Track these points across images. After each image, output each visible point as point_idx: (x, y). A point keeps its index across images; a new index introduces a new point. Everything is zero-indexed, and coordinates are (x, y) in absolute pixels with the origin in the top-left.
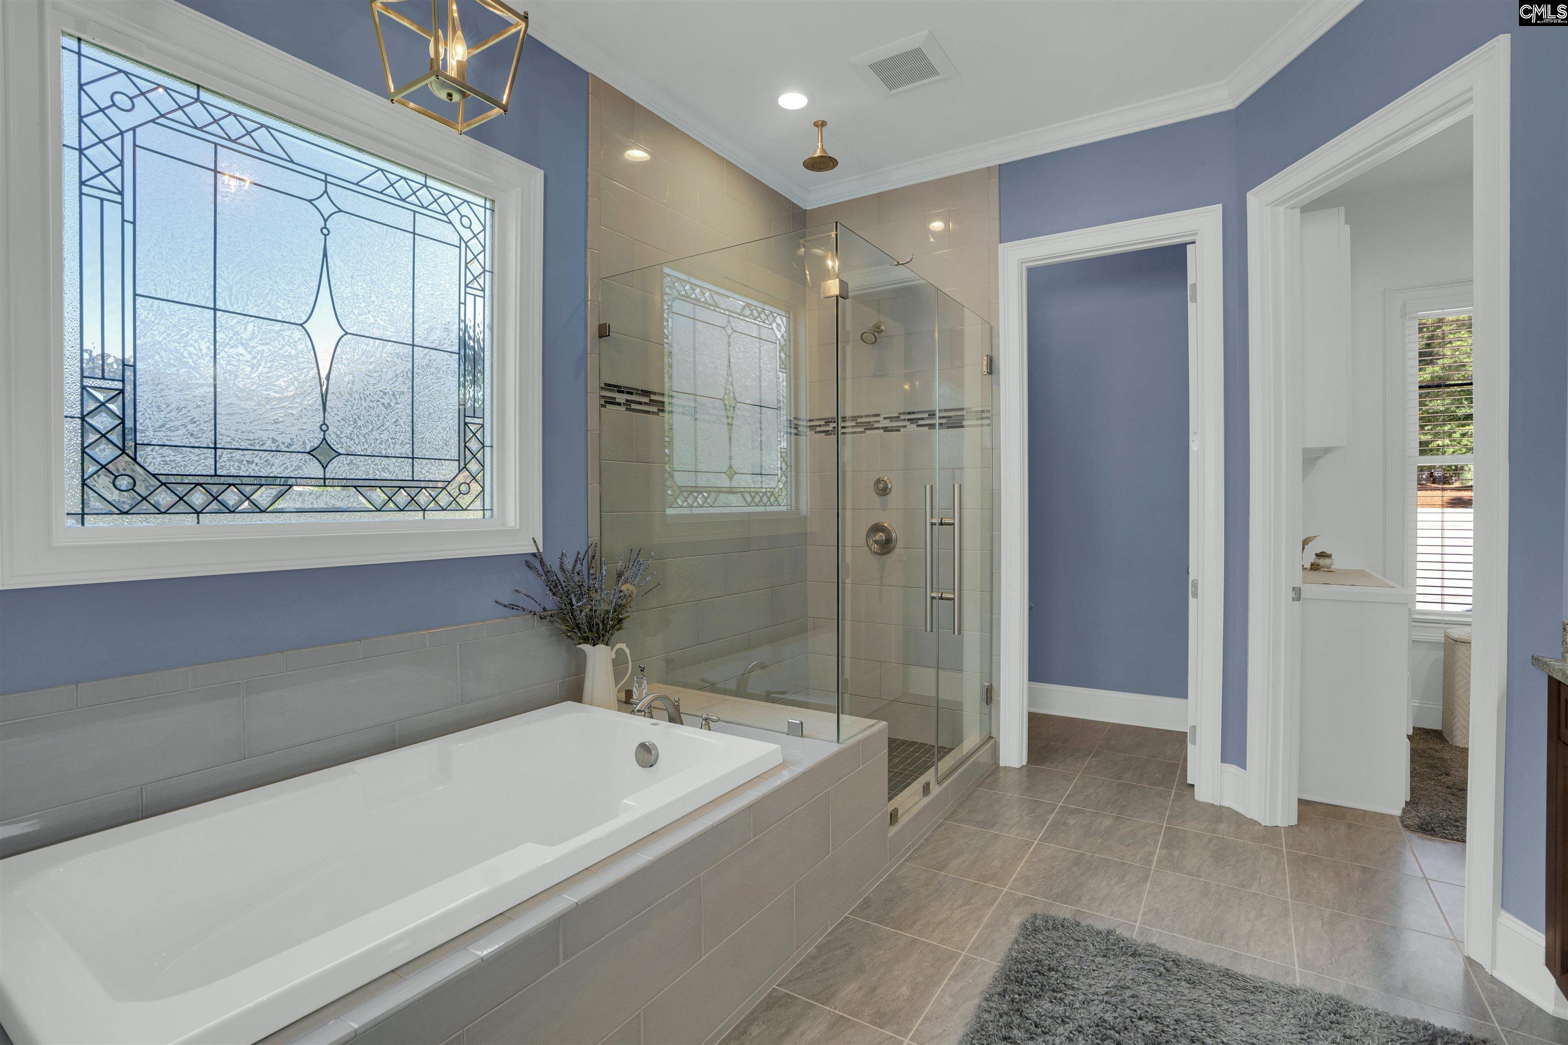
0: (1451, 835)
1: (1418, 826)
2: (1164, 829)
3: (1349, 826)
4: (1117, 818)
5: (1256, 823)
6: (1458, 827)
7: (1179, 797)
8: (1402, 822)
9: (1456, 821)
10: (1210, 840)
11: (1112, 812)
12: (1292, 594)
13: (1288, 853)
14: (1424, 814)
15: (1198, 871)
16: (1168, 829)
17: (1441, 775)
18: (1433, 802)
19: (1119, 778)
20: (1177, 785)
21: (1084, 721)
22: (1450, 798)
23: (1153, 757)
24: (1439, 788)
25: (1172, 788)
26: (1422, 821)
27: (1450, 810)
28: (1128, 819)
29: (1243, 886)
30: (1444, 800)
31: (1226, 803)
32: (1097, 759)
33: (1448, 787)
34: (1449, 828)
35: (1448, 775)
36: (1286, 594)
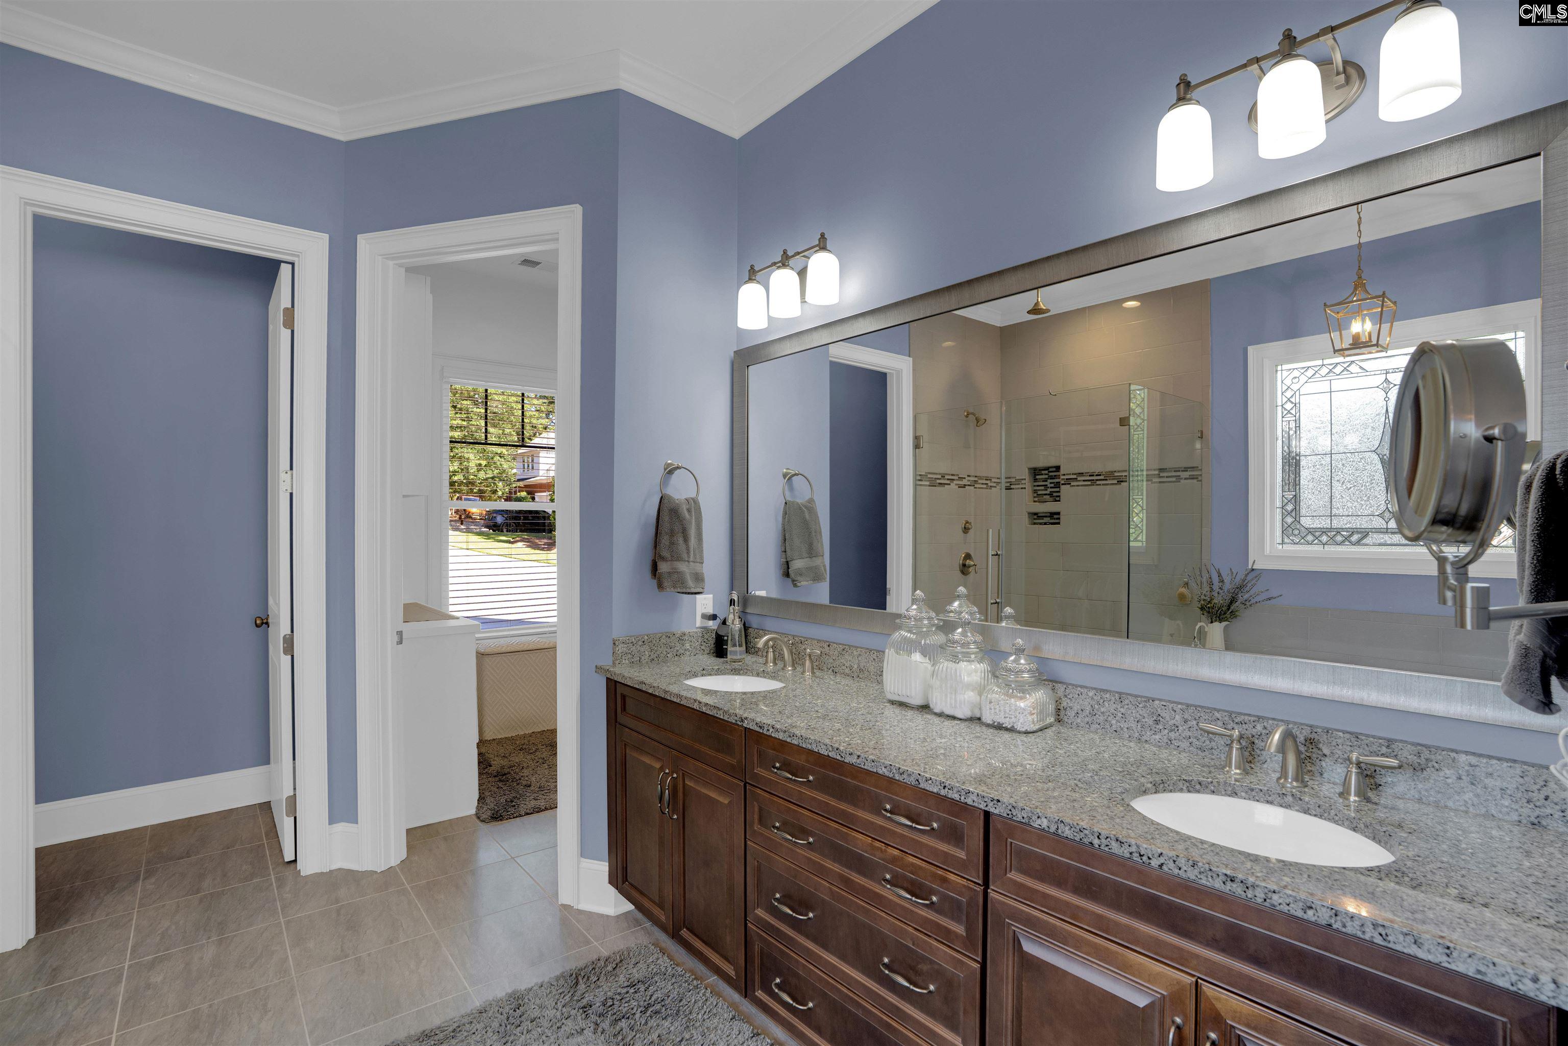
0: (512, 814)
1: (492, 817)
2: (284, 926)
3: (445, 839)
4: (220, 942)
5: (374, 872)
6: (514, 806)
7: (281, 882)
8: (479, 818)
9: (512, 801)
10: (338, 912)
11: (209, 938)
12: (396, 638)
13: (412, 888)
14: (492, 806)
15: (342, 951)
16: (288, 923)
17: (487, 768)
18: (493, 793)
19: (198, 891)
20: (273, 869)
21: (105, 837)
22: (500, 784)
23: (228, 848)
24: (490, 779)
25: (269, 875)
26: (493, 812)
27: (505, 795)
28: (235, 936)
29: (392, 942)
30: (497, 788)
31: (334, 867)
32: (153, 880)
33: (495, 776)
34: (510, 810)
35: (490, 766)
36: (392, 638)
